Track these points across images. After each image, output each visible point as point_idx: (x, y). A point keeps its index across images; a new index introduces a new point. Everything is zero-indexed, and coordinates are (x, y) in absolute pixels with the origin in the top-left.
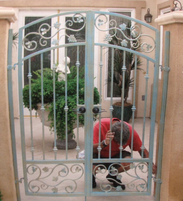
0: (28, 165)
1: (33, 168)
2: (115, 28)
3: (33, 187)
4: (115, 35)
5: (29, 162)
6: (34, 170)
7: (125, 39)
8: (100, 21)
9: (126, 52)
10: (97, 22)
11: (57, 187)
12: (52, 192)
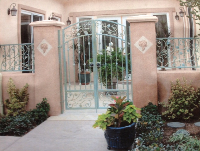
0: (68, 93)
1: (70, 94)
2: (105, 26)
3: (70, 104)
4: (105, 30)
5: (68, 91)
6: (70, 95)
7: (110, 31)
8: (98, 24)
9: (111, 37)
10: (97, 24)
11: (81, 104)
12: (79, 107)
